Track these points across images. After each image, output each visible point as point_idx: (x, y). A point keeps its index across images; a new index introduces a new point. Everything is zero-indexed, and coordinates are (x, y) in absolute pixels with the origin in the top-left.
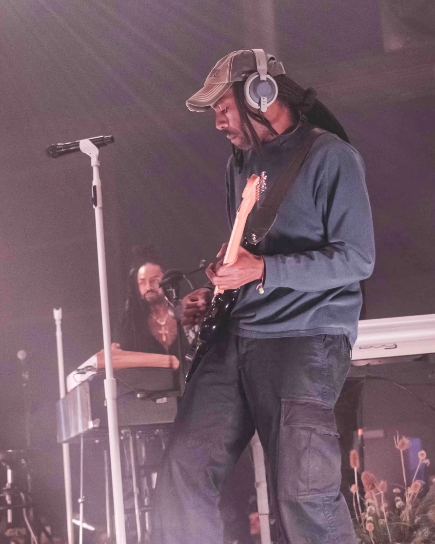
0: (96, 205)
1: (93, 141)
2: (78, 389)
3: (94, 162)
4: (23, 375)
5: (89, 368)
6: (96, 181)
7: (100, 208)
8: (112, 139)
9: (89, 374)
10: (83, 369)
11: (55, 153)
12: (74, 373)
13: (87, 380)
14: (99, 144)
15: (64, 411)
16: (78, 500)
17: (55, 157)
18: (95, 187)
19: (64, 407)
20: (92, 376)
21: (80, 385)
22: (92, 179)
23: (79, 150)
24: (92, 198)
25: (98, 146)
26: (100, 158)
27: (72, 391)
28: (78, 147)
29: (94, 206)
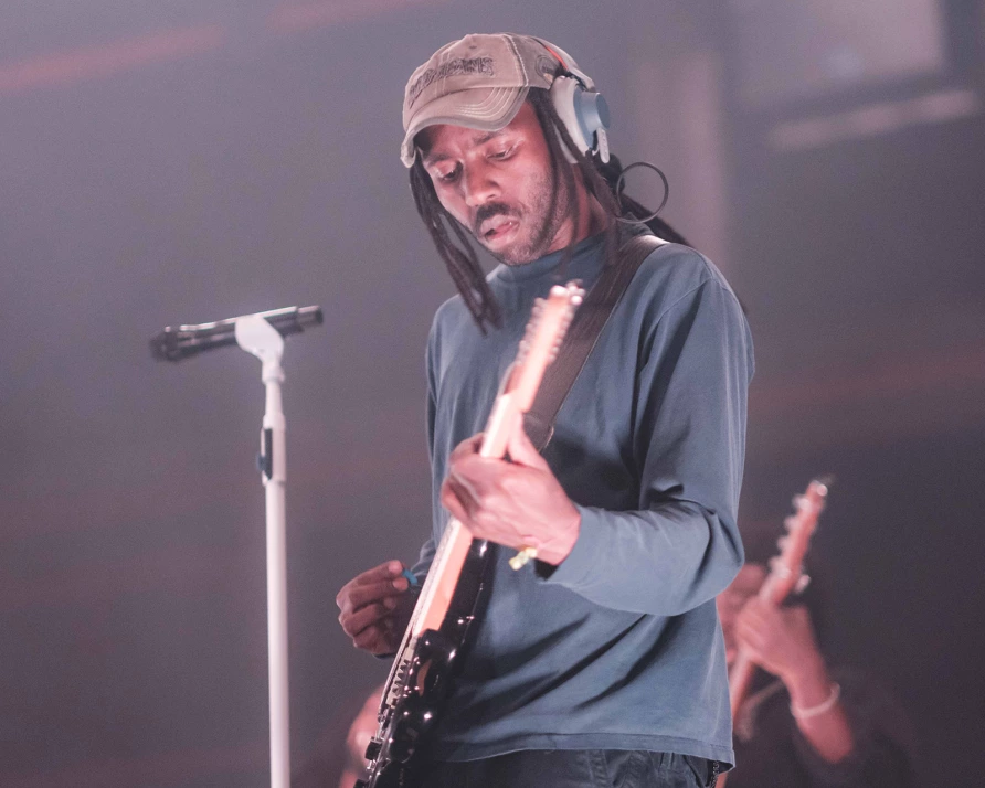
0: (270, 476)
1: (272, 321)
3: (270, 372)
6: (273, 418)
7: (281, 484)
8: (318, 317)
11: (171, 349)
14: (286, 327)
17: (170, 359)
18: (269, 433)
22: (262, 412)
23: (232, 342)
24: (261, 460)
25: (283, 333)
26: (285, 362)
28: (228, 335)
29: (265, 479)
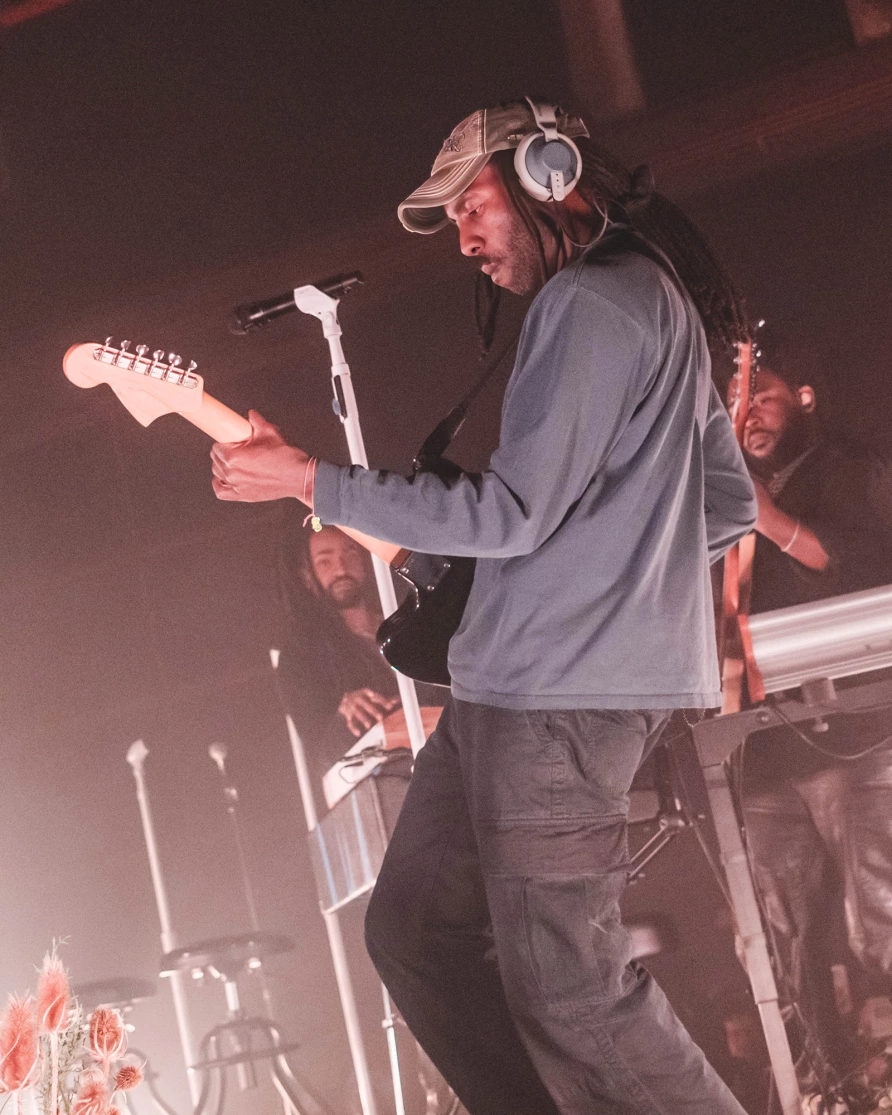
0: (345, 416)
2: (353, 796)
3: (332, 333)
4: (227, 790)
5: (371, 751)
6: (339, 367)
7: (356, 418)
9: (372, 763)
10: (357, 756)
12: (340, 765)
13: (371, 776)
15: (328, 847)
16: (381, 1025)
18: (338, 379)
19: (326, 840)
20: (379, 765)
21: (355, 788)
22: (330, 364)
23: (294, 308)
24: (335, 403)
26: (342, 317)
27: (337, 804)
28: (291, 303)
29: (342, 418)
